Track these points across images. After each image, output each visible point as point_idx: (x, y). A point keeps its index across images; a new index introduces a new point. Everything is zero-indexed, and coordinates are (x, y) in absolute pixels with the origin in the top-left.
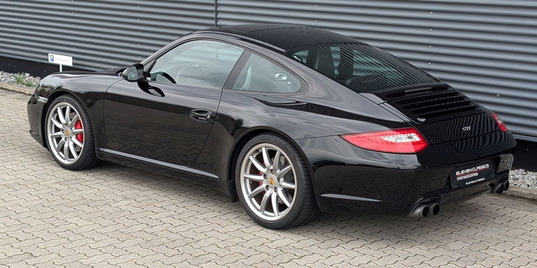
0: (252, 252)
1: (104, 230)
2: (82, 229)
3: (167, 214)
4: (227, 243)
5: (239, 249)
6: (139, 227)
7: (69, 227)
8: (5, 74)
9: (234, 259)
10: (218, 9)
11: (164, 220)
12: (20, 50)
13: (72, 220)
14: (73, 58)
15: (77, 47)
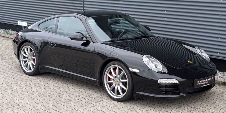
0: (83, 99)
1: (27, 91)
2: (18, 90)
3: (53, 85)
4: (73, 96)
5: (78, 98)
6: (41, 90)
7: (13, 89)
8: (2, 30)
9: (75, 102)
10: (84, 3)
11: (51, 87)
12: (8, 20)
13: (15, 87)
14: (28, 23)
15: (30, 19)
